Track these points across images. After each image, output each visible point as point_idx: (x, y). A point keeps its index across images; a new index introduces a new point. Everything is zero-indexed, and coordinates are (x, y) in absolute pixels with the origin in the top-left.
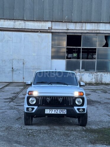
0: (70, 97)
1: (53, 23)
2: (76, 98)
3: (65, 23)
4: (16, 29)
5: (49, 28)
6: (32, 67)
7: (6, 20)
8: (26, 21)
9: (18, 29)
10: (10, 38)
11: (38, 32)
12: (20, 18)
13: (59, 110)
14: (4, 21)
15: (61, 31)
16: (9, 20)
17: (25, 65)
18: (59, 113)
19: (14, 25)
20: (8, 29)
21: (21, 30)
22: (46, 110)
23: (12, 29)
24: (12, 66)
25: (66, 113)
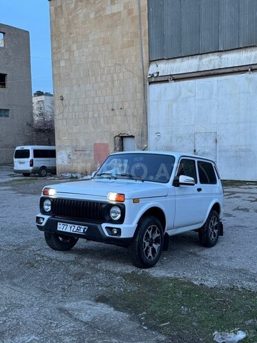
2: (111, 206)
4: (202, 73)
6: (234, 148)
7: (184, 59)
8: (222, 53)
9: (207, 72)
10: (191, 91)
11: (248, 71)
12: (211, 50)
13: (76, 226)
14: (182, 61)
16: (190, 57)
17: (218, 144)
18: (76, 232)
19: (199, 65)
20: (187, 76)
21: (212, 72)
22: (58, 223)
23: (194, 75)
24: (195, 146)
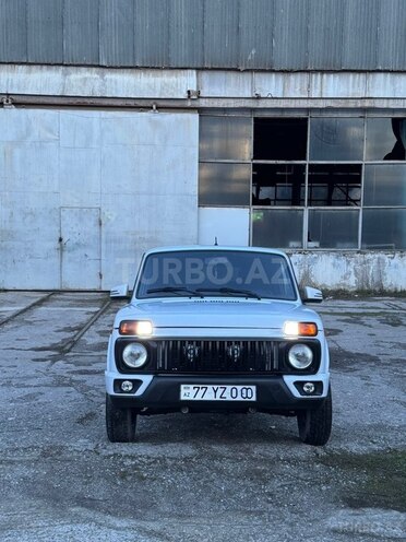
0: (269, 341)
1: (205, 76)
2: (291, 344)
3: (247, 76)
4: (71, 101)
5: (189, 92)
6: (131, 237)
7: (34, 68)
8: (105, 70)
9: (79, 100)
10: (51, 131)
11: (151, 108)
12: (85, 60)
13: (229, 387)
14: (30, 72)
15: (232, 104)
16: (45, 67)
17: (104, 229)
18: (229, 398)
19: (64, 84)
20: (41, 100)
21: (89, 101)
22: (182, 386)
23: (56, 101)
24: (60, 231)
25: (254, 399)
